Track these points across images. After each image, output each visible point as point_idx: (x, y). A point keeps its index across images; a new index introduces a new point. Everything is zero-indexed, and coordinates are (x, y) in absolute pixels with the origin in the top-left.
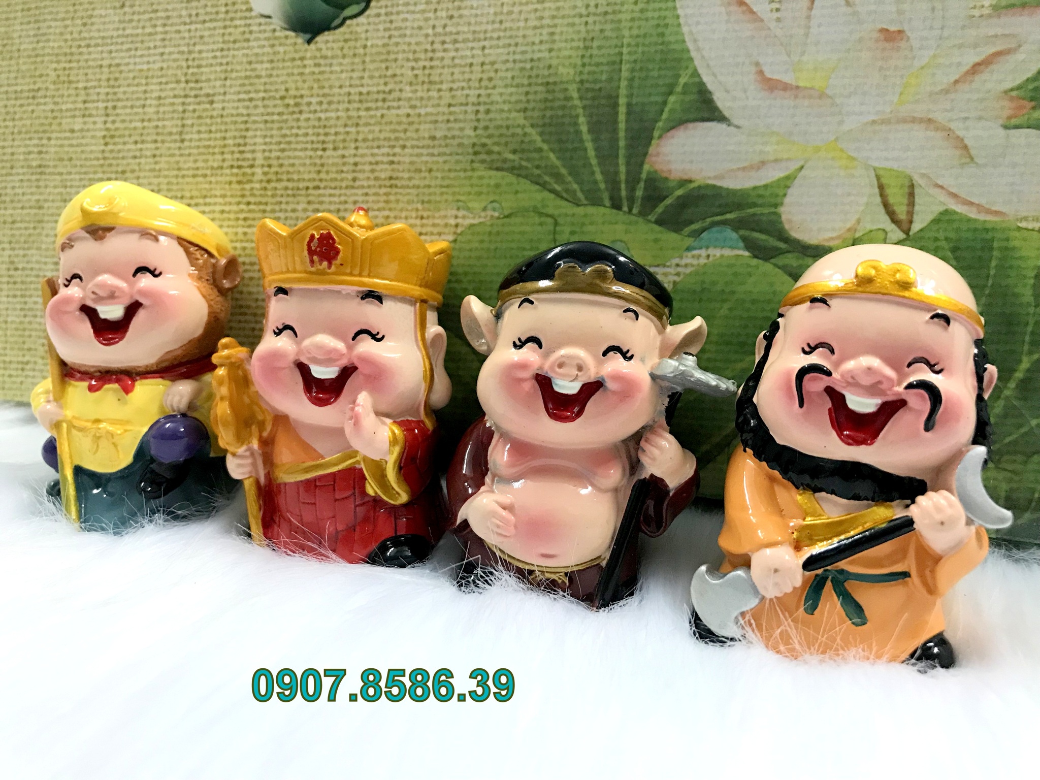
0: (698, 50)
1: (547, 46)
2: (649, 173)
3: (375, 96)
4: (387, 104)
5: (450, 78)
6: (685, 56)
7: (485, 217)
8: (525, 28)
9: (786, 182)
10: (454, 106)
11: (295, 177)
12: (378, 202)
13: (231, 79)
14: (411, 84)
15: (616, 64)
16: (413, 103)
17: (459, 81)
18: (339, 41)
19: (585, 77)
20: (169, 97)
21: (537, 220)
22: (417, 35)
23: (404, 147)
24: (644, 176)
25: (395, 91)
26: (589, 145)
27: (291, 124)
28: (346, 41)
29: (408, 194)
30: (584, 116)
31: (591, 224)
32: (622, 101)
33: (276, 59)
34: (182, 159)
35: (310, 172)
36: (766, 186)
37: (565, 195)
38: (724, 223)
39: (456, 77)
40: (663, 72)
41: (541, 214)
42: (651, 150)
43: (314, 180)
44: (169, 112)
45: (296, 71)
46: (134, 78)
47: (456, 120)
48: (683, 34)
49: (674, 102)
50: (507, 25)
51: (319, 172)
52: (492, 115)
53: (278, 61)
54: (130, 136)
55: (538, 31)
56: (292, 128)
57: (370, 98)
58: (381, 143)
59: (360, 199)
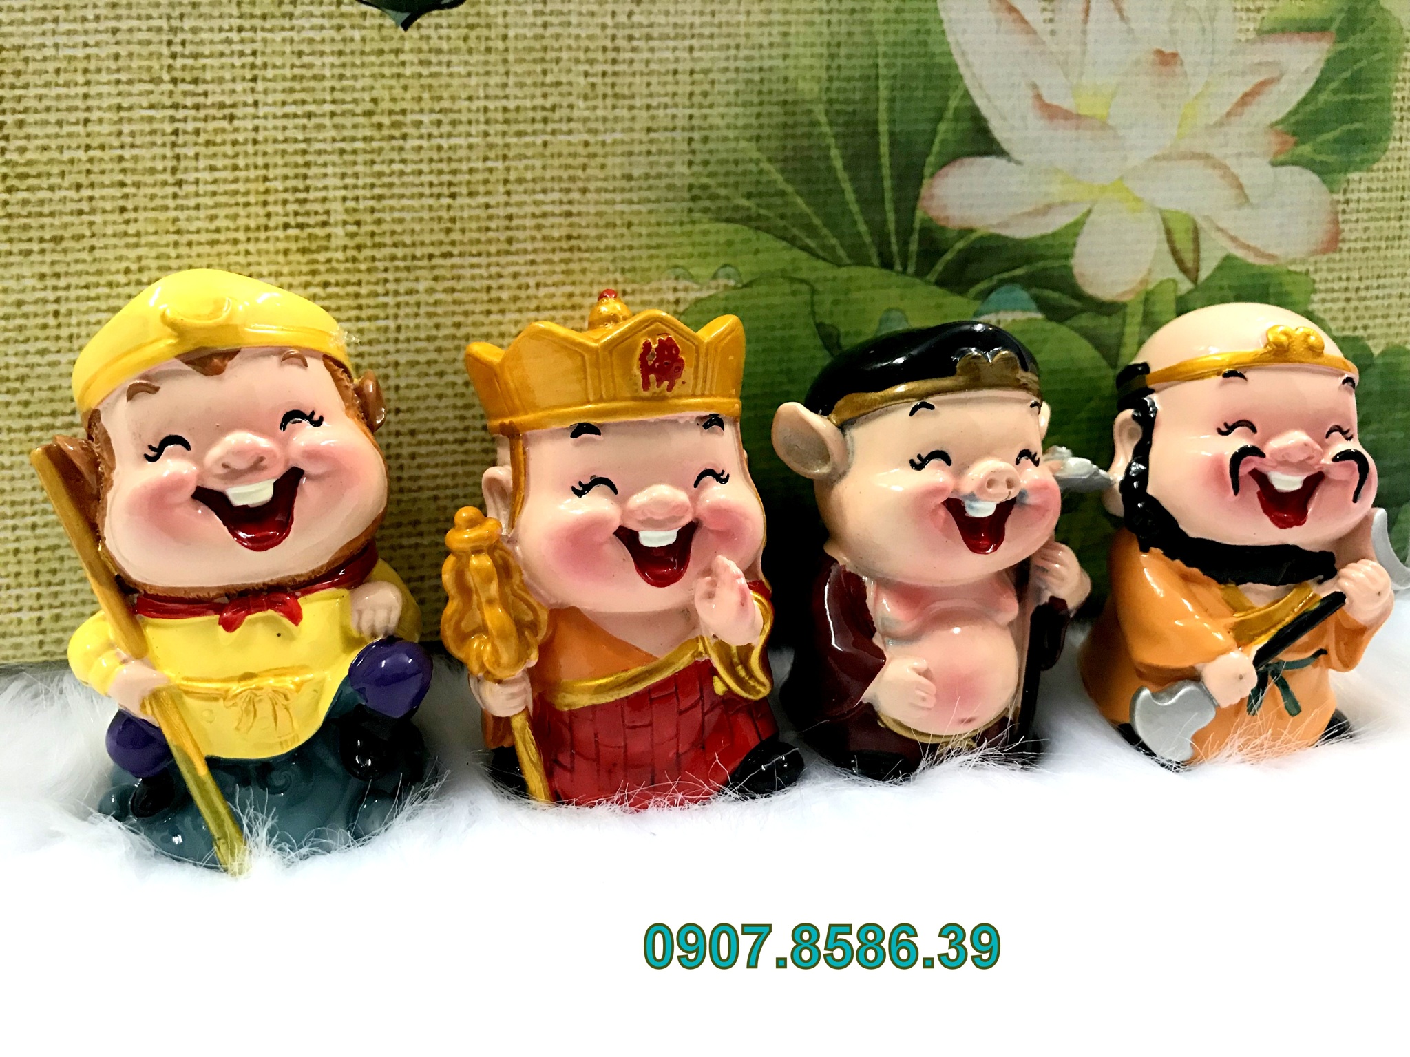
0: (968, 65)
1: (781, 51)
2: (923, 221)
3: (531, 114)
4: (550, 127)
5: (645, 91)
6: (953, 73)
7: (717, 288)
8: (747, 24)
9: (1075, 229)
10: (655, 131)
11: (408, 240)
12: (554, 272)
13: (264, 79)
14: (586, 97)
15: (871, 79)
16: (593, 125)
17: (659, 95)
18: (459, 26)
19: (834, 96)
20: (141, 108)
21: (787, 287)
22: (588, 25)
23: (584, 191)
24: (917, 225)
25: (561, 106)
26: (847, 187)
27: (387, 156)
28: (471, 27)
29: (600, 260)
30: (837, 147)
31: (860, 289)
32: (883, 128)
33: (348, 50)
34: (182, 215)
35: (432, 231)
36: (1054, 235)
37: (821, 253)
38: (1013, 280)
39: (653, 88)
40: (930, 93)
41: (793, 280)
42: (924, 191)
43: (441, 243)
44: (142, 133)
45: (387, 71)
46: (58, 71)
47: (660, 152)
48: (948, 44)
49: (946, 131)
50: (723, 18)
51: (448, 231)
52: (711, 145)
53: (353, 53)
54: (62, 174)
55: (766, 30)
56: (392, 161)
57: (521, 116)
58: (549, 185)
59: (523, 270)
